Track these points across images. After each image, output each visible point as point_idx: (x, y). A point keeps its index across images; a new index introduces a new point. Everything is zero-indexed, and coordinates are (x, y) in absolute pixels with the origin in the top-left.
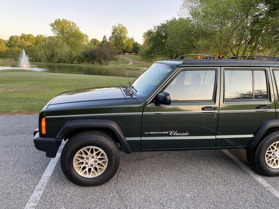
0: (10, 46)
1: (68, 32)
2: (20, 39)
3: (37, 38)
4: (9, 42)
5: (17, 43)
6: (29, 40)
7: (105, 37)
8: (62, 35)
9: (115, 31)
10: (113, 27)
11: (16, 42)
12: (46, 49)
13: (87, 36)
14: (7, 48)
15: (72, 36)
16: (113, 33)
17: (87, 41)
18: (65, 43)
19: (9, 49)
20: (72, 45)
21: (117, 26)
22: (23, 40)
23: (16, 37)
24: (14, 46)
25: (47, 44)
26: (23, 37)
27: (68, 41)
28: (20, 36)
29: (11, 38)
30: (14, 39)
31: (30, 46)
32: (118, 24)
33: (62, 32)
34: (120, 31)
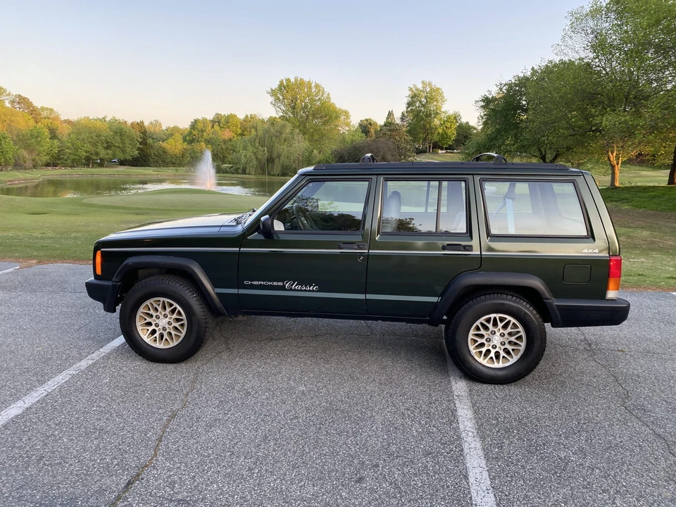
0: (191, 142)
1: (306, 106)
2: (210, 125)
3: (245, 121)
4: (190, 133)
5: (205, 134)
6: (229, 127)
7: (390, 114)
8: (293, 113)
9: (414, 97)
10: (411, 89)
11: (202, 131)
12: (257, 145)
13: (346, 113)
14: (185, 145)
15: (314, 116)
16: (409, 104)
17: (348, 125)
18: (297, 131)
19: (189, 147)
20: (312, 135)
21: (420, 86)
22: (216, 127)
23: (204, 121)
24: (198, 141)
25: (260, 133)
26: (217, 121)
27: (305, 127)
28: (212, 119)
29: (194, 125)
30: (200, 126)
31: (230, 140)
32: (423, 82)
33: (294, 108)
34: (426, 98)
